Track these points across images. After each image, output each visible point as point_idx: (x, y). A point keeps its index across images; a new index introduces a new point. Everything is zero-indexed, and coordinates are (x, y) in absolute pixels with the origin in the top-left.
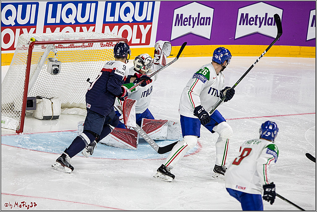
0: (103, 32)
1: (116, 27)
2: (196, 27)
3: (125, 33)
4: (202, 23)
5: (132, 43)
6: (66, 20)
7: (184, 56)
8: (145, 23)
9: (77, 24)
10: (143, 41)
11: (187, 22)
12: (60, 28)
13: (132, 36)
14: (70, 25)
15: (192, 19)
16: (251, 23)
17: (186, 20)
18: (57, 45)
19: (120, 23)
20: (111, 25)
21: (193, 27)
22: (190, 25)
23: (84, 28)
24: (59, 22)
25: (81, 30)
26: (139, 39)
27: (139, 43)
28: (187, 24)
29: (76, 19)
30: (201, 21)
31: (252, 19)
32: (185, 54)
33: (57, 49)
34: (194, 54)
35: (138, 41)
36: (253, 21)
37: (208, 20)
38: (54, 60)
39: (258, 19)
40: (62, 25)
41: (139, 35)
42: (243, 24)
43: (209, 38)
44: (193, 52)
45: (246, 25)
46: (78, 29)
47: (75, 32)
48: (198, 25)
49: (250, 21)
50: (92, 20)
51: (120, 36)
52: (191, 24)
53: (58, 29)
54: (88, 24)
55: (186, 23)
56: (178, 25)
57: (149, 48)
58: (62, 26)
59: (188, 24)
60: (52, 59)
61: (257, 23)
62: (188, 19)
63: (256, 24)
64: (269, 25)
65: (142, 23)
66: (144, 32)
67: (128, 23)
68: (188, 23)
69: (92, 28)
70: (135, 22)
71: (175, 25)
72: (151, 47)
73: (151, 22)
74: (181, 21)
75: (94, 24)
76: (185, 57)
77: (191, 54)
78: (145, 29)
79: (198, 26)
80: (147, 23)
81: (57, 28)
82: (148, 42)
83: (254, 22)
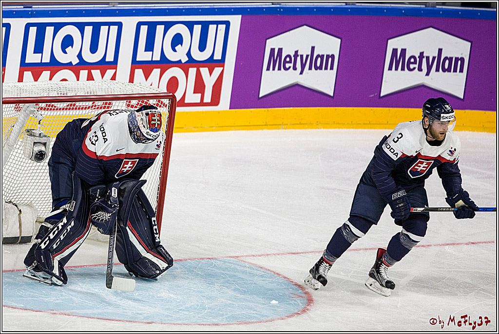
0: (131, 80)
1: (156, 72)
2: (308, 73)
3: (173, 83)
4: (318, 65)
5: (186, 102)
6: (61, 58)
7: (283, 127)
8: (210, 64)
9: (83, 63)
10: (208, 98)
11: (291, 63)
12: (49, 72)
13: (186, 87)
14: (68, 67)
15: (299, 59)
16: (412, 66)
17: (288, 59)
18: (43, 105)
19: (164, 63)
20: (147, 67)
21: (301, 73)
22: (295, 68)
23: (96, 73)
24: (48, 61)
25: (90, 78)
26: (200, 95)
27: (199, 101)
28: (290, 67)
29: (80, 56)
30: (317, 62)
31: (412, 60)
32: (285, 125)
33: (43, 113)
34: (303, 124)
35: (197, 98)
36: (415, 63)
37: (330, 59)
38: (37, 132)
39: (424, 60)
40: (54, 66)
41: (199, 87)
42: (396, 69)
43: (332, 95)
44: (302, 119)
45: (402, 70)
46: (84, 73)
47: (78, 80)
48: (310, 68)
49: (409, 63)
50: (110, 58)
51: (163, 89)
52: (297, 66)
53: (46, 74)
54: (103, 65)
55: (287, 65)
56: (274, 69)
57: (218, 111)
58: (54, 68)
59: (292, 68)
60: (33, 131)
61: (423, 68)
62: (293, 58)
63: (420, 69)
64: (444, 70)
65: (205, 64)
66: (209, 81)
67: (178, 64)
68: (292, 65)
69: (110, 73)
70: (192, 62)
71: (268, 69)
72: (222, 110)
73: (221, 62)
74: (279, 60)
75: (114, 64)
76: (286, 129)
77: (298, 124)
78: (210, 75)
79: (310, 71)
80: (214, 64)
81: (44, 72)
82: (215, 101)
83: (417, 66)
